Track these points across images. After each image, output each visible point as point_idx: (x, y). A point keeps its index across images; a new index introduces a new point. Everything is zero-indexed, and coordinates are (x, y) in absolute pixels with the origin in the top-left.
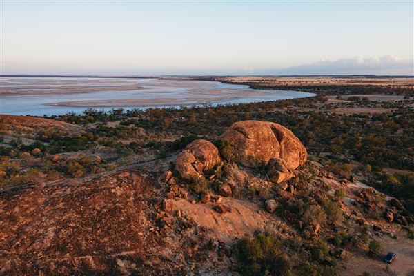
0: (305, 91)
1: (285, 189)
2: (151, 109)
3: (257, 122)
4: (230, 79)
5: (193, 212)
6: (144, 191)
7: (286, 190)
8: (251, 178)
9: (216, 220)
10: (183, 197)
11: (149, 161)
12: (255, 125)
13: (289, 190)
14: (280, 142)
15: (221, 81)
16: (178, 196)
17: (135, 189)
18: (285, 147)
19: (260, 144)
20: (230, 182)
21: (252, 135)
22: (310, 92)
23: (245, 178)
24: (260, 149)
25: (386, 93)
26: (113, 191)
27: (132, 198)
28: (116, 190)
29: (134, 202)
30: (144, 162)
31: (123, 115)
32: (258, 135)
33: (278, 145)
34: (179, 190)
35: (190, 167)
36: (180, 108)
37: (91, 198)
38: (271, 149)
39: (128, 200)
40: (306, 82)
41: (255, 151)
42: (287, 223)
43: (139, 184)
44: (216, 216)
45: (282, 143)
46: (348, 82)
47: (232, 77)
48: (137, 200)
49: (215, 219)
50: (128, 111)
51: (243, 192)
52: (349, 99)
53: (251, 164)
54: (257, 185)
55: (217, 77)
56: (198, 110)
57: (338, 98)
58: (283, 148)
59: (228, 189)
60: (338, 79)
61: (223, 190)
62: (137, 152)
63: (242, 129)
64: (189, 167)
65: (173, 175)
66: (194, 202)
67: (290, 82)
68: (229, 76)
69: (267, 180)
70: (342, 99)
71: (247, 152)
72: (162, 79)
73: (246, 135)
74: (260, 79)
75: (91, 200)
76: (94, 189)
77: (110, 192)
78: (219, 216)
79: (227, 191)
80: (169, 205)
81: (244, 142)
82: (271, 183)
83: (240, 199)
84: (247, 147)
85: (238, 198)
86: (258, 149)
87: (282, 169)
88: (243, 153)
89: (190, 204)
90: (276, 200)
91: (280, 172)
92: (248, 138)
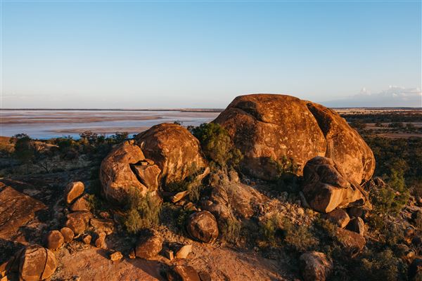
1: (344, 225)
7: (348, 227)
8: (266, 201)
13: (353, 227)
14: (325, 133)
16: (81, 240)
18: (336, 144)
20: (218, 208)
21: (269, 116)
23: (252, 202)
24: (285, 143)
32: (282, 116)
33: (322, 139)
34: (89, 225)
35: (125, 172)
38: (308, 144)
41: (277, 148)
45: (329, 135)
46: (384, 113)
51: (246, 231)
52: (390, 126)
53: (268, 173)
54: (280, 215)
57: (377, 125)
58: (331, 145)
59: (209, 225)
60: (373, 111)
61: (197, 226)
63: (251, 104)
64: (121, 173)
65: (85, 190)
69: (302, 206)
70: (382, 126)
71: (259, 147)
73: (258, 117)
79: (206, 229)
80: (33, 265)
81: (254, 128)
82: (311, 211)
83: (237, 250)
84: (259, 139)
85: (232, 247)
86: (282, 143)
87: (337, 179)
88: (252, 151)
89: (105, 261)
90: (326, 252)
91: (330, 187)
92: (262, 121)
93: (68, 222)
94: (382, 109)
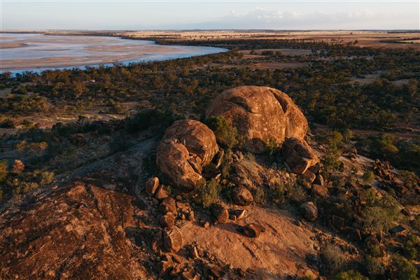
0: (215, 47)
1: (313, 181)
2: (49, 71)
3: (256, 88)
4: (130, 34)
5: (212, 243)
6: (122, 220)
8: (266, 171)
9: (250, 251)
10: (188, 218)
11: (102, 158)
12: (255, 92)
15: (120, 36)
16: (179, 218)
17: (105, 218)
18: (290, 120)
19: (266, 120)
20: (245, 182)
21: (256, 108)
22: (221, 47)
23: (259, 172)
24: (266, 126)
25: (294, 48)
26: (69, 228)
27: (107, 238)
28: (74, 226)
29: (113, 243)
30: (95, 160)
31: (12, 79)
32: (263, 107)
34: (177, 207)
35: (187, 168)
36: (85, 69)
37: (30, 253)
38: (278, 124)
39: (102, 242)
40: (206, 37)
41: (262, 131)
42: (339, 235)
43: (109, 206)
44: (247, 244)
45: (286, 114)
46: (252, 36)
47: (131, 31)
48: (116, 239)
49: (248, 249)
50: (18, 74)
52: (263, 54)
53: (258, 149)
54: (278, 180)
55: (115, 32)
56: (108, 70)
57: (251, 53)
58: (288, 122)
59: (248, 195)
60: (242, 34)
61: (241, 197)
62: (77, 143)
63: (241, 99)
65: (160, 183)
66: (207, 225)
67: (197, 36)
68: (127, 31)
69: (287, 172)
70: (256, 54)
71: (251, 132)
72: (50, 34)
73: (248, 109)
74: (163, 33)
75: (33, 258)
76: (32, 231)
77: (63, 231)
78: (252, 242)
79: (248, 198)
80: (176, 241)
81: (247, 118)
82: (293, 174)
83: (264, 207)
84: (251, 126)
85: (260, 205)
86: (265, 127)
87: (309, 154)
88: (247, 135)
89: (202, 229)
90: (313, 202)
91: (307, 160)
92: (251, 112)
93: (167, 208)
94: (249, 31)
